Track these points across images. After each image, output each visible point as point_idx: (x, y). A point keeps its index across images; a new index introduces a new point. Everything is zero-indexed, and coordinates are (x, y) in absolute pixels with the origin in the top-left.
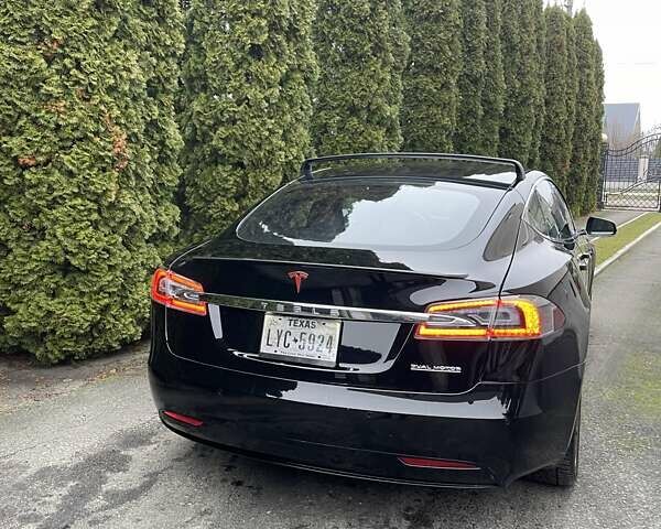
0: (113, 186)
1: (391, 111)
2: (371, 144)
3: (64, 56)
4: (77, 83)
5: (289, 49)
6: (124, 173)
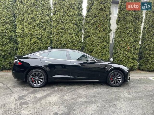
0: (127, 52)
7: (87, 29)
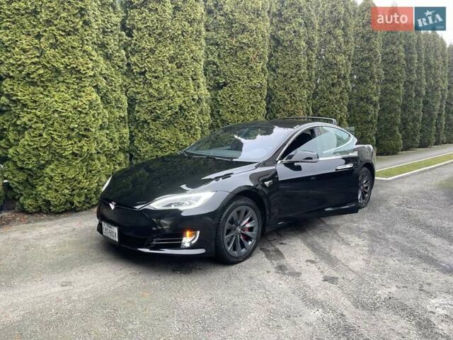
2: (367, 110)
3: (291, 94)
4: (294, 100)
5: (343, 83)
7: (214, 64)
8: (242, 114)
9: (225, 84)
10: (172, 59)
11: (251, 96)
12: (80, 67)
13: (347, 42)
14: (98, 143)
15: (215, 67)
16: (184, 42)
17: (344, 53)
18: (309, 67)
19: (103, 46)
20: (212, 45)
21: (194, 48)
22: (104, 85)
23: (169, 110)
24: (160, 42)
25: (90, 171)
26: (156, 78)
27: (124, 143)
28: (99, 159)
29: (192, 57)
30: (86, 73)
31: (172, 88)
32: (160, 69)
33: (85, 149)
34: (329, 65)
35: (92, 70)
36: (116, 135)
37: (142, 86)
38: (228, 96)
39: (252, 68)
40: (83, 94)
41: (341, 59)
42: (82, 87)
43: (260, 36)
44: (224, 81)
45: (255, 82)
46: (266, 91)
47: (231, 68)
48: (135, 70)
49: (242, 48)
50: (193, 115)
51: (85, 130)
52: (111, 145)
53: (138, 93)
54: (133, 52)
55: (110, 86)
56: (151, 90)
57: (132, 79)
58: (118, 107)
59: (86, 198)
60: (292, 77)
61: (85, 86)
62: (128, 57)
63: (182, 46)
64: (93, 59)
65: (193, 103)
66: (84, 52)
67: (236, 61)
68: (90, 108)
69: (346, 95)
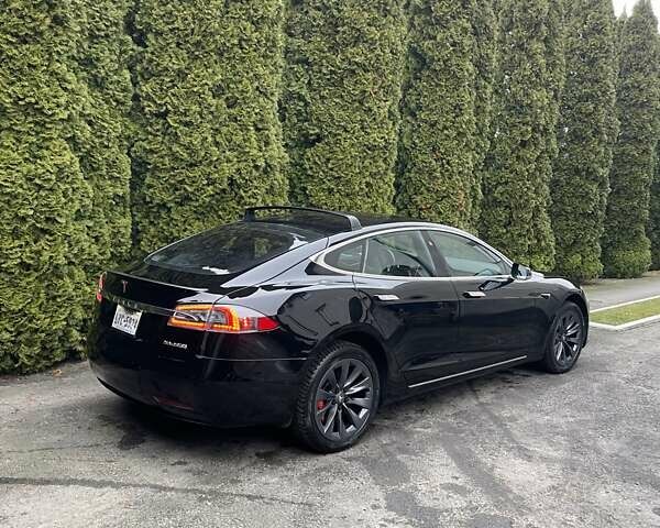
1: (604, 172)
2: (587, 193)
3: (442, 159)
4: (447, 171)
5: (542, 141)
6: (461, 212)
8: (348, 195)
9: (319, 138)
10: (218, 92)
11: (367, 163)
12: (43, 103)
13: (551, 66)
14: (70, 246)
15: (302, 104)
16: (242, 60)
17: (547, 86)
18: (478, 111)
19: (88, 62)
20: (297, 62)
21: (260, 70)
22: (88, 135)
23: (208, 185)
24: (197, 57)
25: (54, 298)
26: (187, 124)
27: (120, 244)
28: (71, 276)
29: (258, 88)
30: (53, 115)
31: (217, 144)
32: (195, 108)
33: (46, 256)
34: (517, 107)
35: (66, 109)
36: (106, 230)
37: (160, 139)
38: (323, 160)
39: (370, 110)
40: (46, 152)
41: (540, 96)
42: (45, 139)
43: (388, 51)
44: (317, 131)
45: (375, 137)
46: (396, 153)
47: (330, 109)
48: (147, 109)
49: (353, 72)
50: (254, 196)
51: (48, 219)
52: (95, 249)
53: (152, 151)
54: (147, 75)
55: (98, 137)
56: (176, 148)
57: (142, 125)
58: (111, 178)
59: (44, 348)
60: (445, 128)
61: (51, 139)
62: (135, 84)
63: (239, 67)
64: (69, 87)
65: (255, 173)
66: (51, 75)
67: (342, 97)
68: (59, 179)
69: (547, 165)
